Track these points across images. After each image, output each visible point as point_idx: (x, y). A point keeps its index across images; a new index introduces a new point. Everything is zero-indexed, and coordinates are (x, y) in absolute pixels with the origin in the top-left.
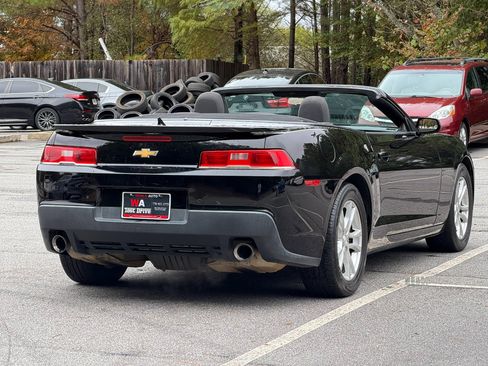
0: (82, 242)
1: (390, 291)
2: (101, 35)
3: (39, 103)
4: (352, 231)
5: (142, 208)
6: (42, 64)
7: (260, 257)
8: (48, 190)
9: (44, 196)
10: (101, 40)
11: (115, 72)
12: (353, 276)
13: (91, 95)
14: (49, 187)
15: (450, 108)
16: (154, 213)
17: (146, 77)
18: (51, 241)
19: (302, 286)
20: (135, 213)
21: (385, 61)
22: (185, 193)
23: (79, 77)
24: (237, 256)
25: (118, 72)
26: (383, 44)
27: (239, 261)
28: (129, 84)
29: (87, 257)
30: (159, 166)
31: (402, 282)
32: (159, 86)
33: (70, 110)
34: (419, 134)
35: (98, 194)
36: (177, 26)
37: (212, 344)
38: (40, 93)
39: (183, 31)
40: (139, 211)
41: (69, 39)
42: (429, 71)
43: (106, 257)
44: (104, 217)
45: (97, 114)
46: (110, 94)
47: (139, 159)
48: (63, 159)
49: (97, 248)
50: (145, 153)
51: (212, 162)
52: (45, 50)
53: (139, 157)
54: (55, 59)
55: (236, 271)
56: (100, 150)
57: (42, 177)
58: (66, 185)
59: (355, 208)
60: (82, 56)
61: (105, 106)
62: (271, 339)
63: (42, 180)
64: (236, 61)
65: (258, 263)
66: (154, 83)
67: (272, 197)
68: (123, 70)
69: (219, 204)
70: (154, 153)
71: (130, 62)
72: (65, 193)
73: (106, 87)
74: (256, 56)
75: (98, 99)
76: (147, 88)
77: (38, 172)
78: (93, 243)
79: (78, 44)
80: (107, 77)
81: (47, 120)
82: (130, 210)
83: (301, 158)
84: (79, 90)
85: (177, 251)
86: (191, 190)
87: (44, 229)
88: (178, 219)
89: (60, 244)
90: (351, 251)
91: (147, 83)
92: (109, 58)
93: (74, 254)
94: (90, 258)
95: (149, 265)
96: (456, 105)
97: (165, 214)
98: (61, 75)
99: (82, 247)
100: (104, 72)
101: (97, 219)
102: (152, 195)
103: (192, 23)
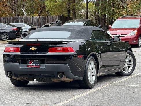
0: (16, 74)
1: (104, 87)
2: (23, 8)
3: (2, 31)
4: (92, 70)
5: (33, 64)
6: (3, 18)
7: (65, 77)
8: (6, 59)
9: (5, 61)
10: (23, 9)
11: (28, 20)
12: (93, 82)
13: (19, 28)
14: (7, 59)
15: (135, 31)
16: (36, 65)
17: (38, 22)
18: (7, 74)
19: (78, 86)
20: (30, 66)
21: (116, 16)
22: (44, 60)
23: (16, 22)
24: (59, 77)
25: (29, 20)
26: (115, 10)
27: (60, 78)
28: (32, 24)
29: (18, 78)
30: (37, 52)
31: (108, 85)
32: (42, 25)
33: (13, 33)
34: (114, 42)
35: (20, 60)
36: (47, 5)
37: (52, 101)
38: (3, 28)
39: (49, 6)
40: (32, 65)
41: (12, 9)
42: (129, 19)
43: (23, 78)
44: (22, 67)
45: (22, 35)
46: (26, 28)
47: (31, 51)
48: (10, 51)
49: (20, 76)
50: (33, 49)
51: (52, 51)
52: (4, 12)
53: (31, 50)
54: (7, 16)
55: (59, 81)
56: (21, 48)
57: (5, 56)
58: (12, 58)
59: (93, 63)
60: (17, 14)
61: (24, 32)
62: (68, 99)
63: (5, 57)
64: (68, 16)
65: (65, 79)
66: (41, 24)
67: (69, 60)
68: (30, 20)
69: (55, 62)
70: (36, 49)
71: (33, 17)
72: (11, 60)
73: (25, 26)
74: (74, 14)
75: (22, 29)
76: (38, 26)
77: (3, 54)
78: (19, 74)
79: (15, 11)
80: (25, 22)
81: (5, 37)
82: (29, 65)
83: (78, 49)
84: (15, 27)
85: (42, 76)
86: (46, 59)
87: (5, 71)
88: (42, 67)
89: (10, 75)
90: (93, 75)
91: (38, 24)
92: (25, 15)
93: (14, 78)
94: (18, 79)
95: (35, 80)
96: (137, 30)
97: (39, 66)
98: (10, 21)
99: (16, 75)
100: (24, 20)
101: (20, 68)
102: (35, 60)
103: (52, 3)
